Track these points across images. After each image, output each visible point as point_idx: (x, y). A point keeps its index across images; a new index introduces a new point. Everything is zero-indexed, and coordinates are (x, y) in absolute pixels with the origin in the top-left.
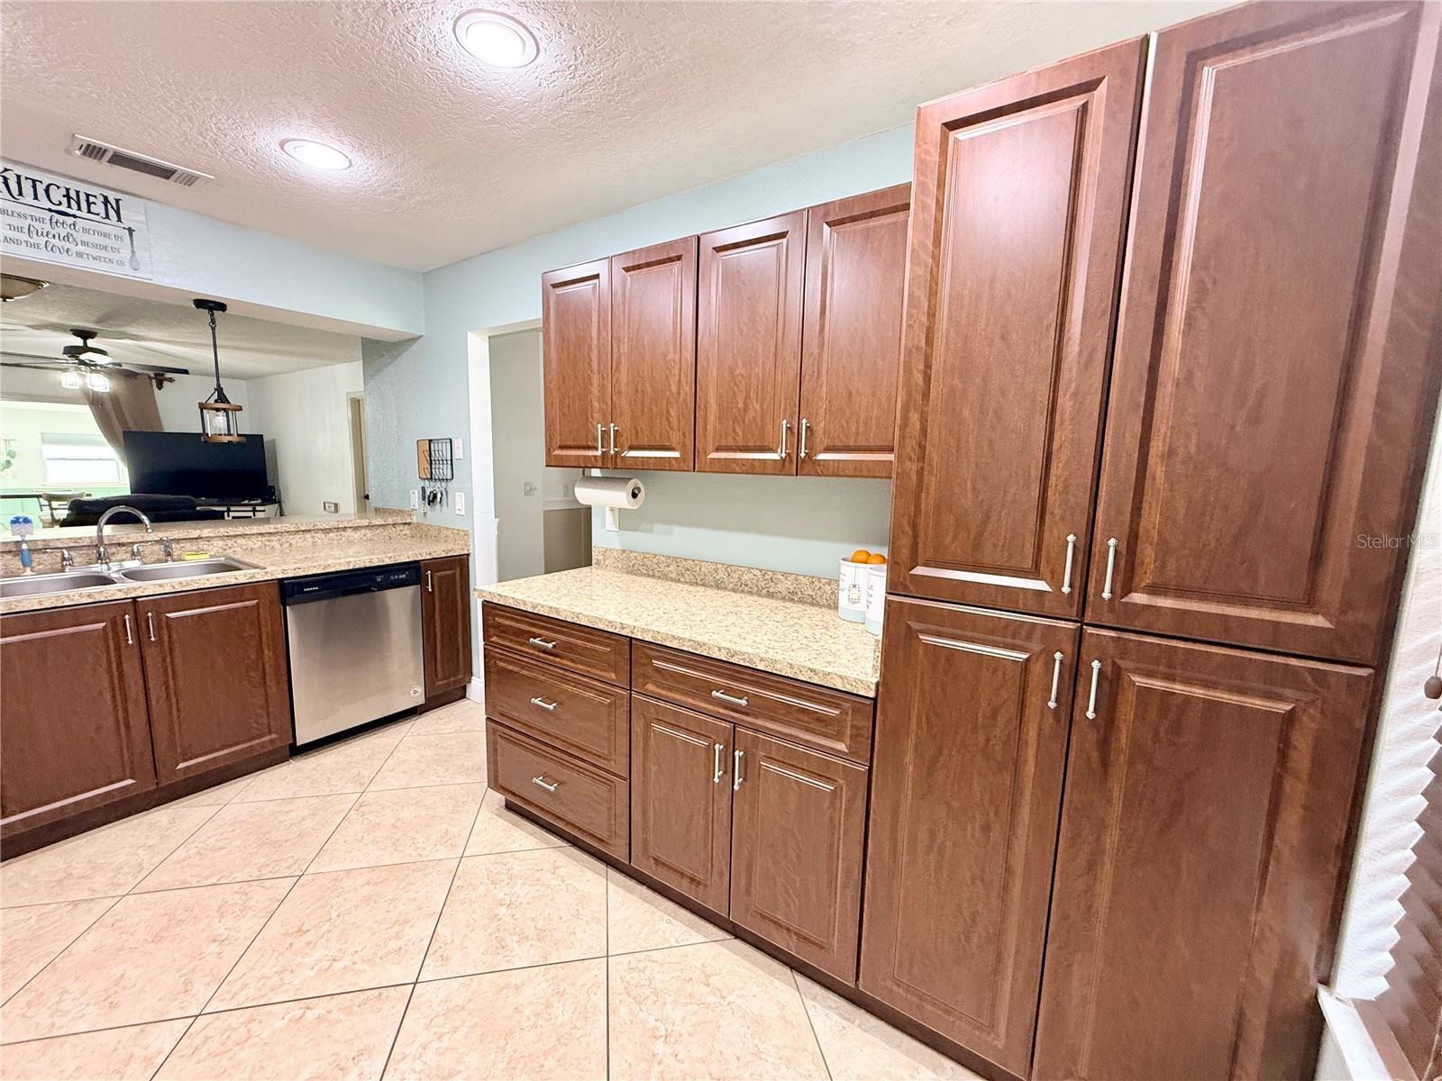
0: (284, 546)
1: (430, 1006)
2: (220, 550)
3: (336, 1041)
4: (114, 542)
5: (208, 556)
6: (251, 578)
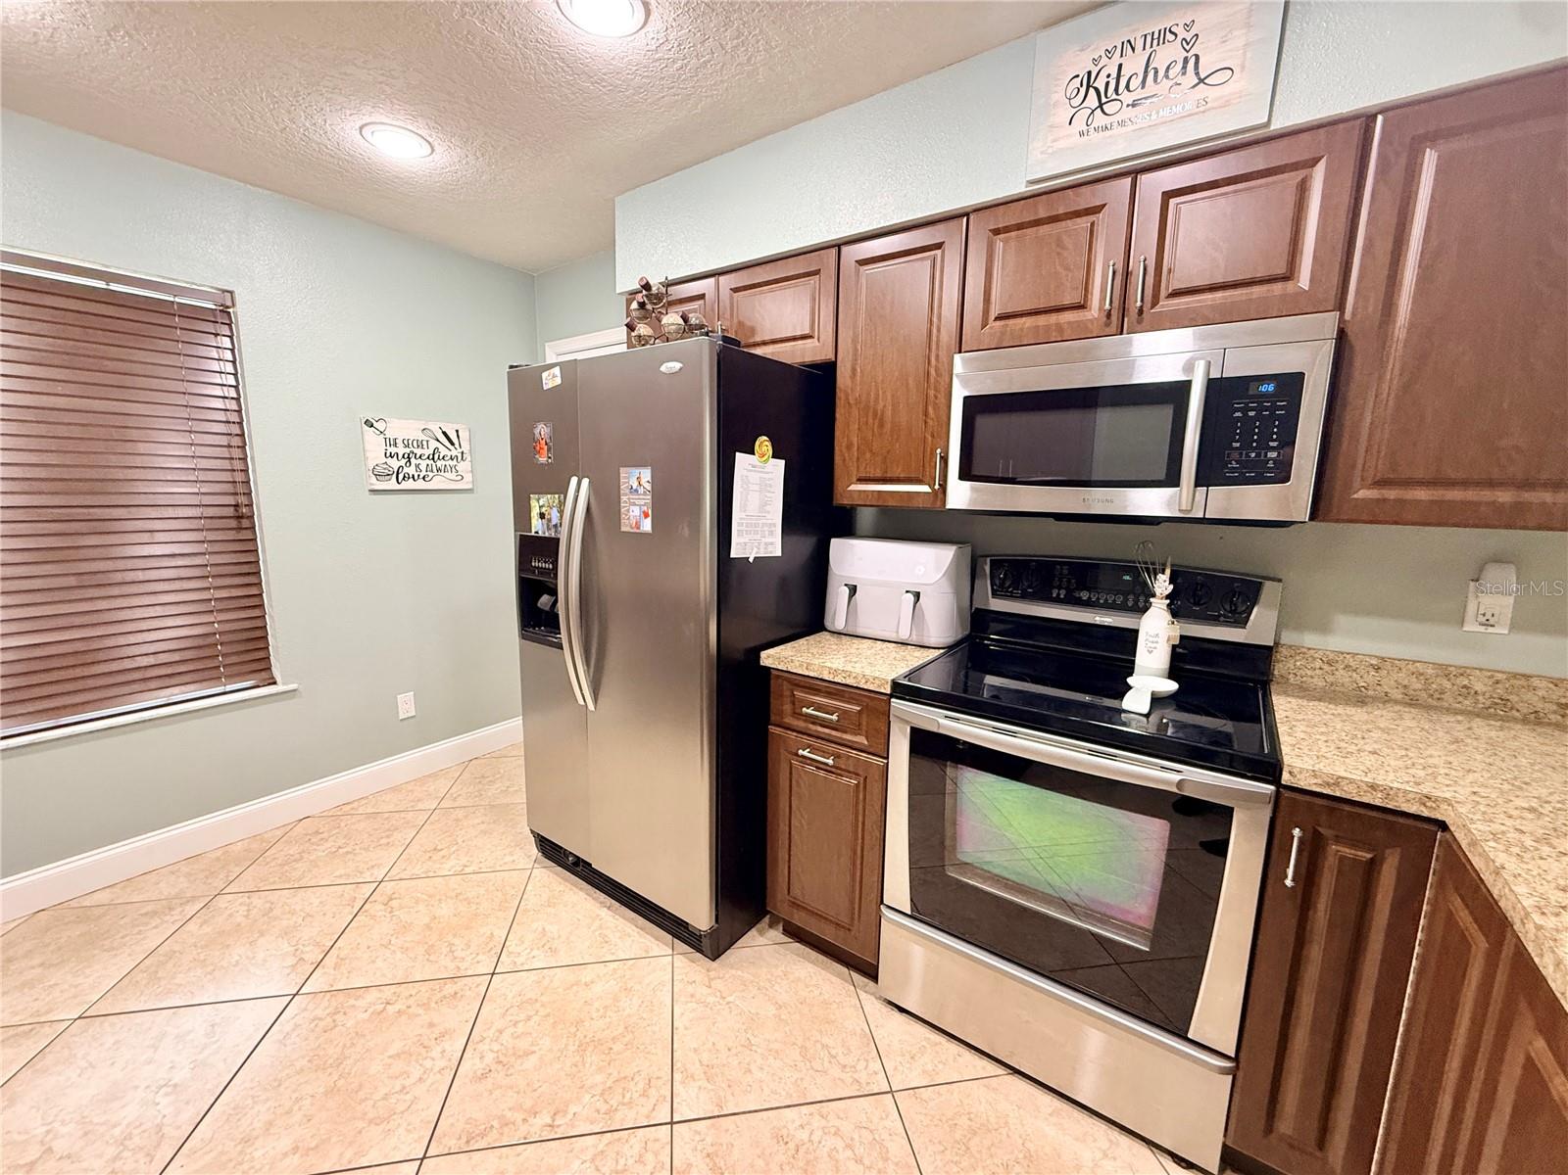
1: (409, 1125)
3: (511, 1088)
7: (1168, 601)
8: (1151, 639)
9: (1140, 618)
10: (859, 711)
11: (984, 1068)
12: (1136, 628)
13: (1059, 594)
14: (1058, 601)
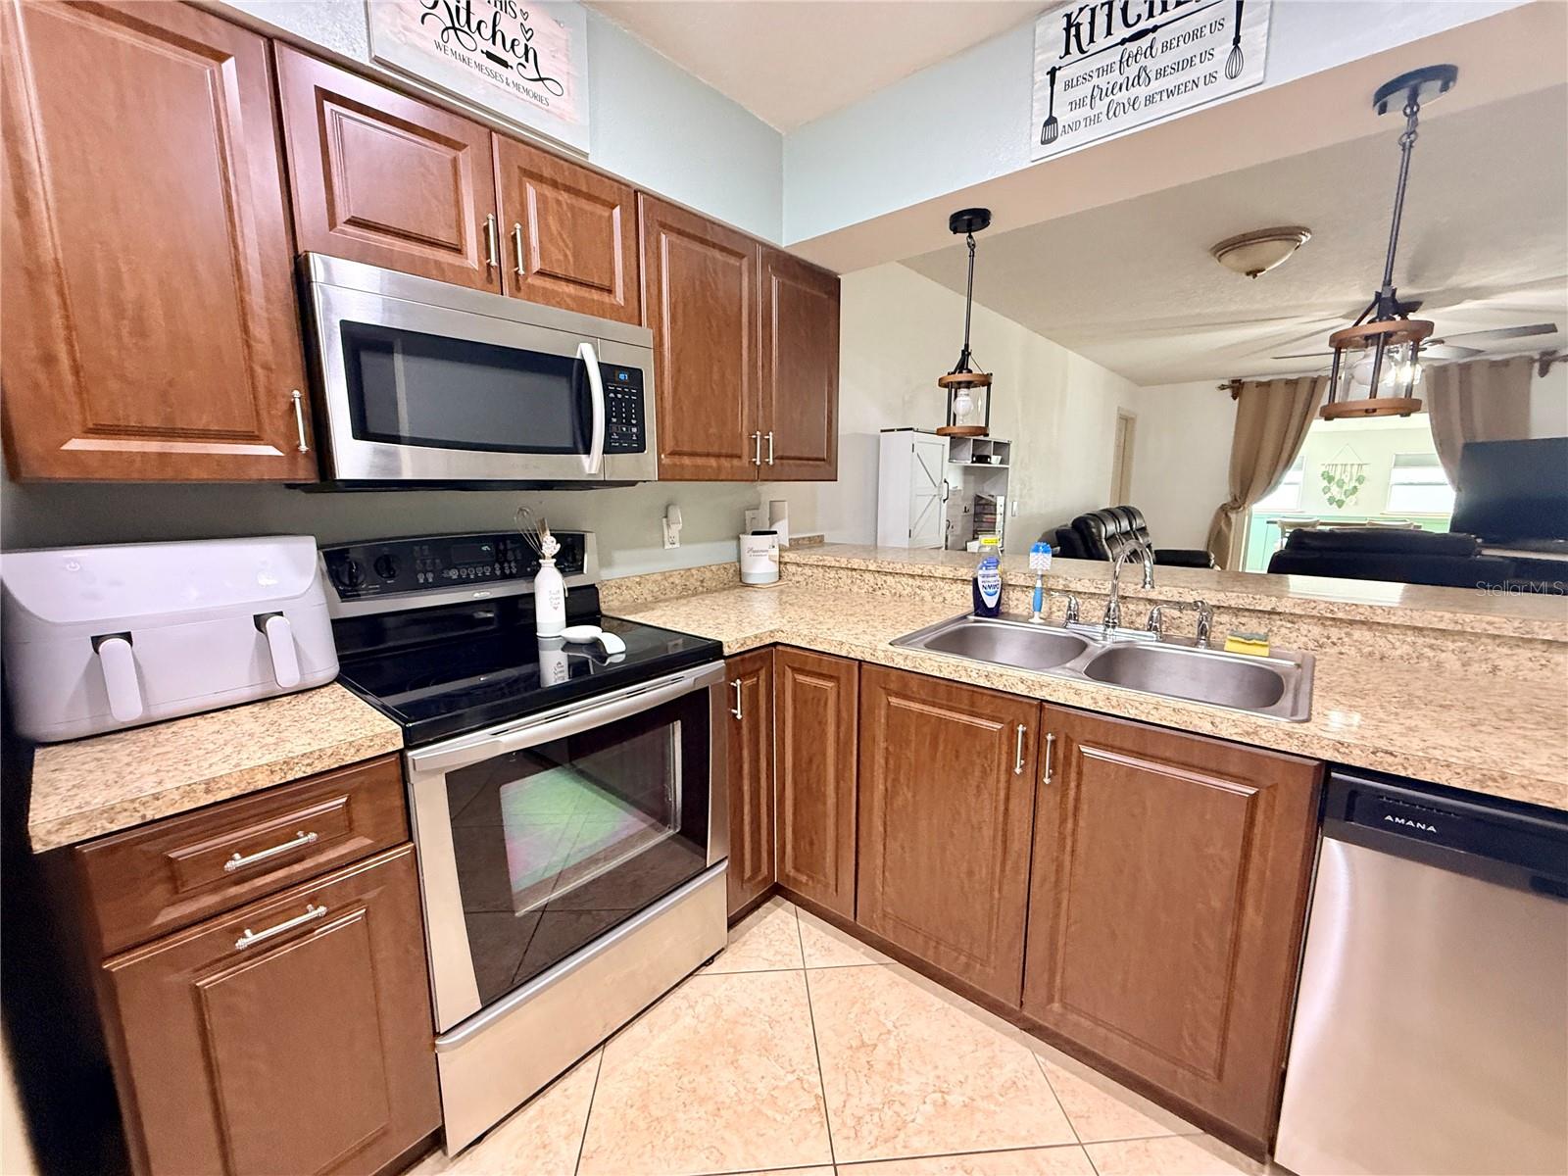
0: (1475, 668)
2: (1311, 645)
4: (1141, 596)
5: (1265, 651)
6: (1248, 733)
7: (554, 560)
8: (554, 596)
9: (533, 581)
10: (347, 804)
11: (589, 1071)
12: (531, 591)
13: (426, 579)
14: (427, 587)
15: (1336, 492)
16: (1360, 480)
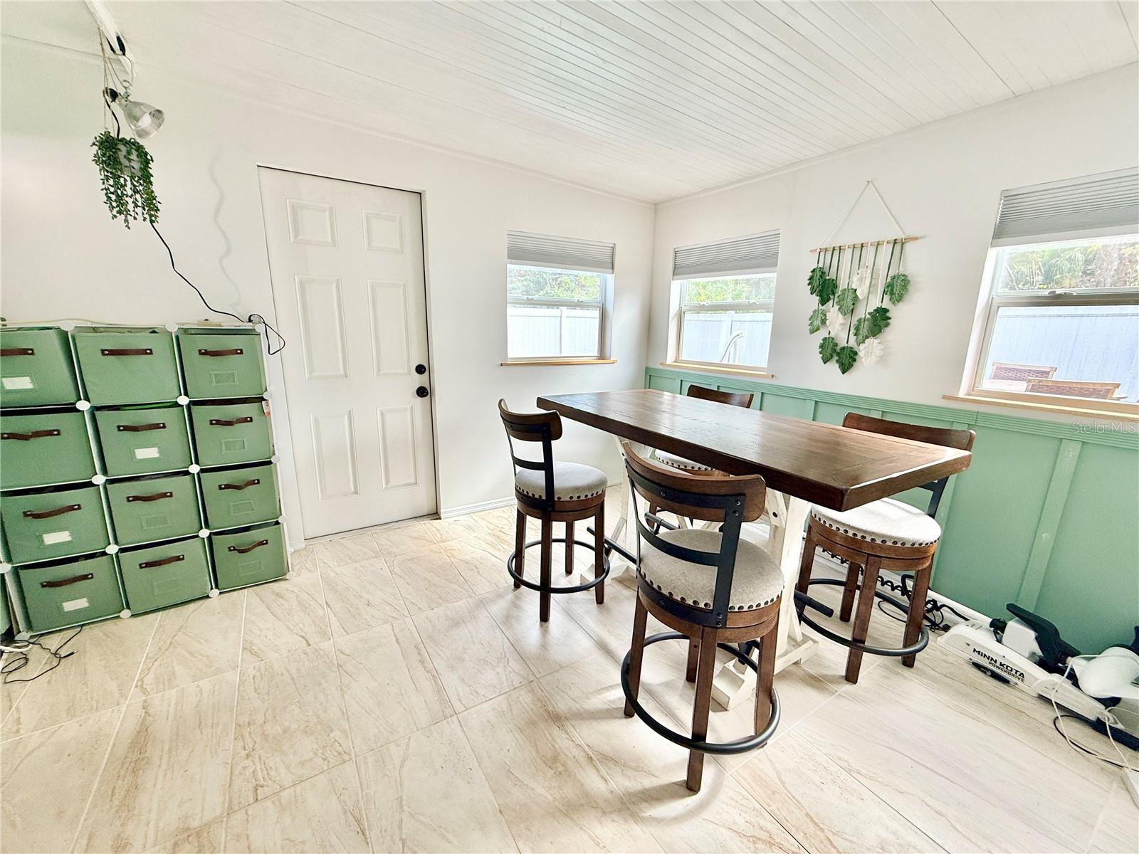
15: (838, 326)
16: (897, 288)
